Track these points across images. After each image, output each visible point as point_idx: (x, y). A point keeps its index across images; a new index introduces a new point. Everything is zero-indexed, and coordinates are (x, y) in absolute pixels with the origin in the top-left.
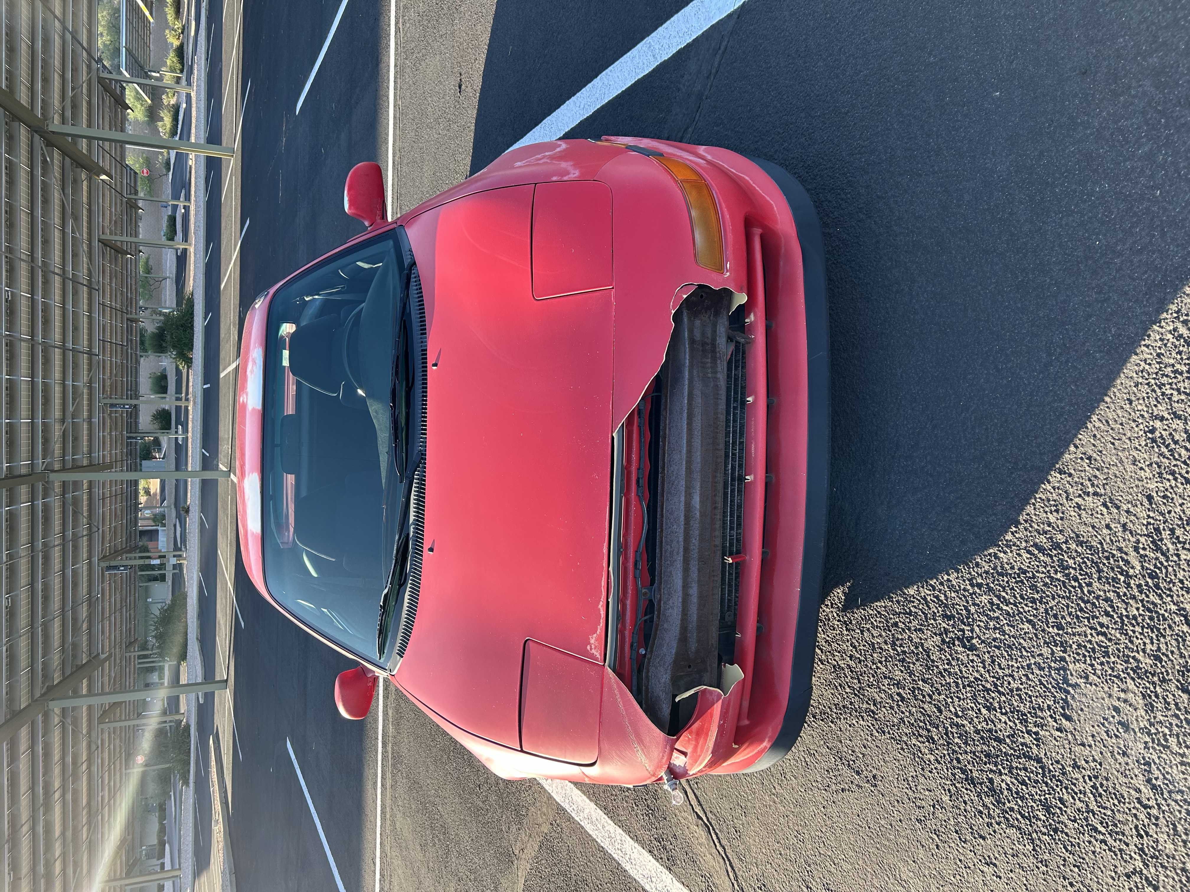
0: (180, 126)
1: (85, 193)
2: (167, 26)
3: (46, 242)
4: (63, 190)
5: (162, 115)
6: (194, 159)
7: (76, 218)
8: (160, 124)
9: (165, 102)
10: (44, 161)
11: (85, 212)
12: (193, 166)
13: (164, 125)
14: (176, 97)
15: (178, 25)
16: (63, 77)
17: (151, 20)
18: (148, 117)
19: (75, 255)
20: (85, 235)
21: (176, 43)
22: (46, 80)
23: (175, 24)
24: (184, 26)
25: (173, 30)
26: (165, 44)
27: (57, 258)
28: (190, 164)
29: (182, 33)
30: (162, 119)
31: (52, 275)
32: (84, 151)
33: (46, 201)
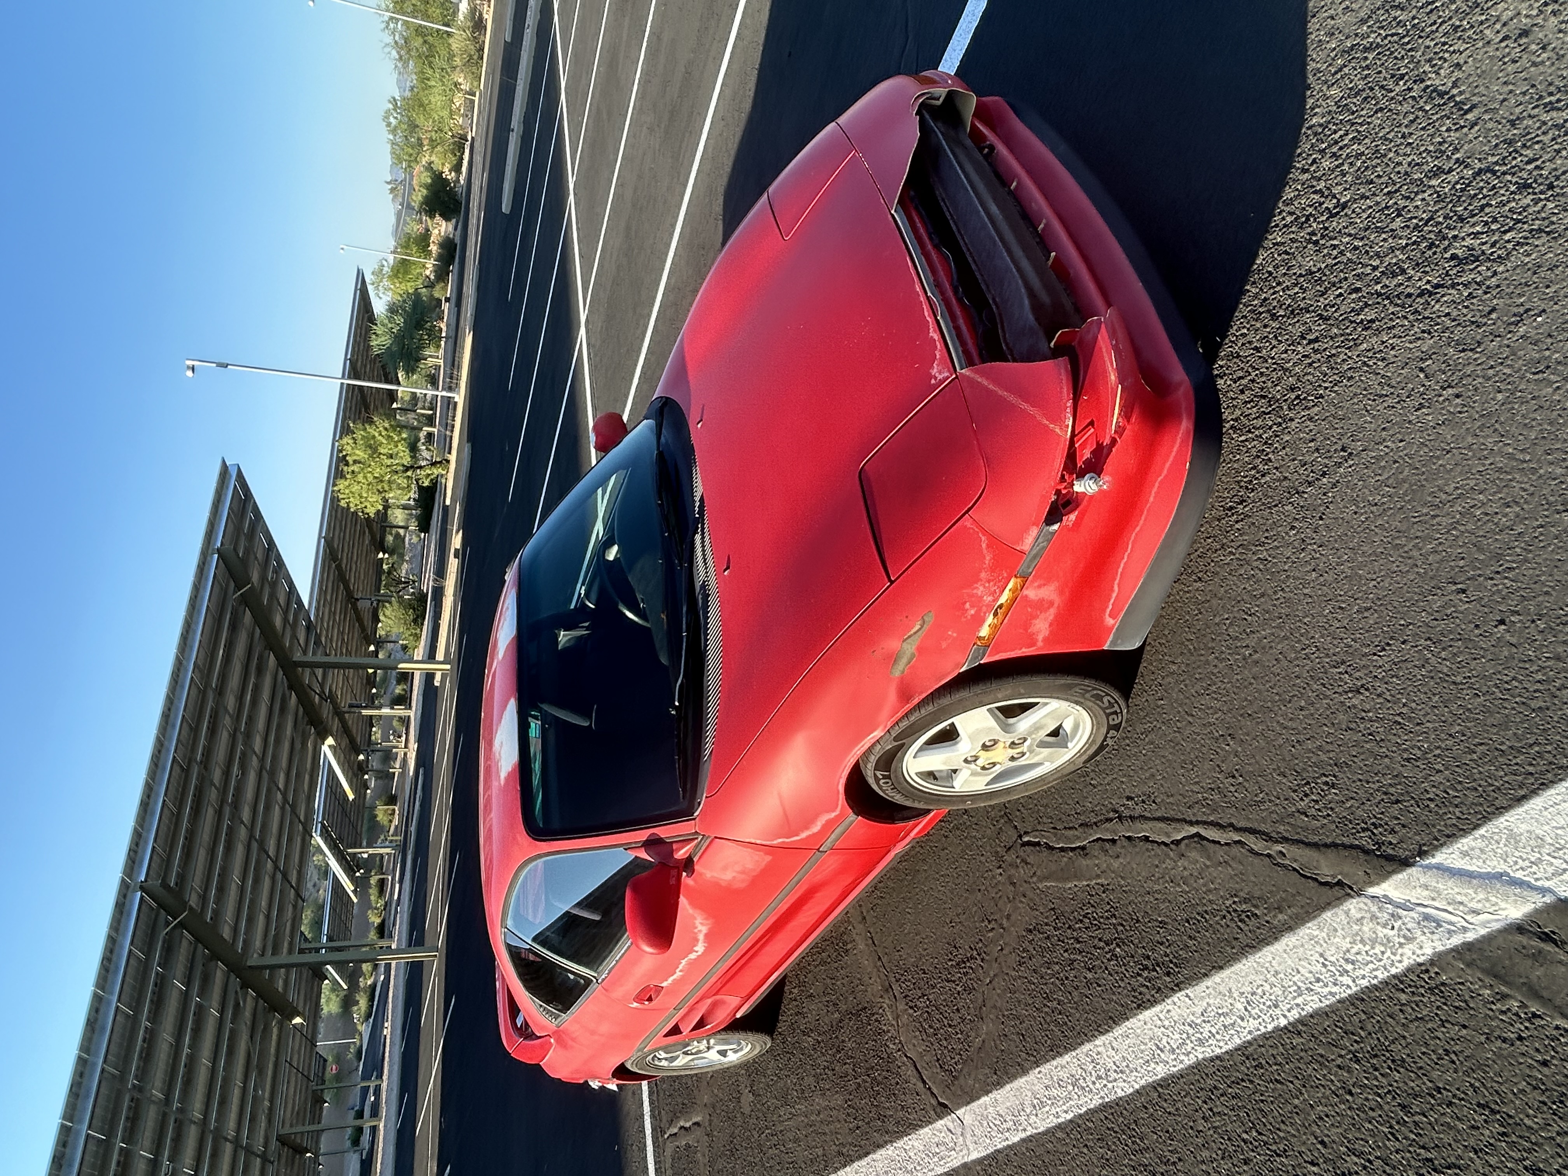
0: (376, 1003)
1: (274, 1043)
2: (370, 907)
3: (223, 1102)
4: (251, 1037)
5: (358, 998)
6: (389, 1028)
7: (261, 1071)
8: (355, 1008)
9: (361, 985)
10: (237, 1005)
11: (271, 1066)
12: (388, 1037)
13: (359, 1009)
14: (373, 976)
15: (381, 903)
16: (268, 917)
17: (355, 900)
18: (342, 1007)
19: (253, 1119)
20: (267, 1095)
21: (377, 921)
22: (251, 920)
23: (377, 903)
24: (386, 903)
25: (376, 908)
26: (367, 924)
27: (232, 1124)
28: (385, 1033)
29: (385, 909)
30: (357, 1003)
31: (222, 1141)
32: (280, 989)
33: (231, 1052)
